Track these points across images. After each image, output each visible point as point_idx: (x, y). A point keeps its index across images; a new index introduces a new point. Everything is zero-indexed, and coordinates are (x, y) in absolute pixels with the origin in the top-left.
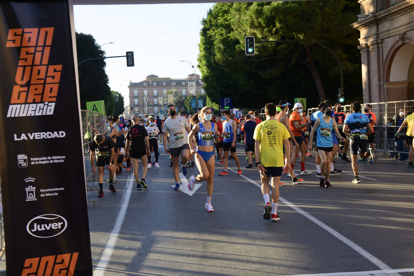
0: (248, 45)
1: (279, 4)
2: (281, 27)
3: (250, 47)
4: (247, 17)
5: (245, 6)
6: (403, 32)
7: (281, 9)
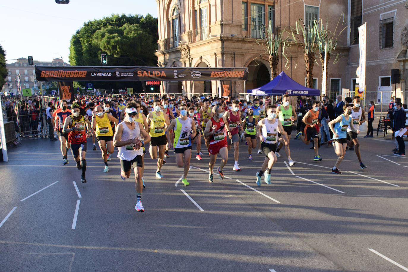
0: (103, 59)
1: (118, 39)
2: (120, 51)
3: (104, 60)
4: (102, 44)
5: (100, 37)
6: (174, 61)
7: (120, 42)
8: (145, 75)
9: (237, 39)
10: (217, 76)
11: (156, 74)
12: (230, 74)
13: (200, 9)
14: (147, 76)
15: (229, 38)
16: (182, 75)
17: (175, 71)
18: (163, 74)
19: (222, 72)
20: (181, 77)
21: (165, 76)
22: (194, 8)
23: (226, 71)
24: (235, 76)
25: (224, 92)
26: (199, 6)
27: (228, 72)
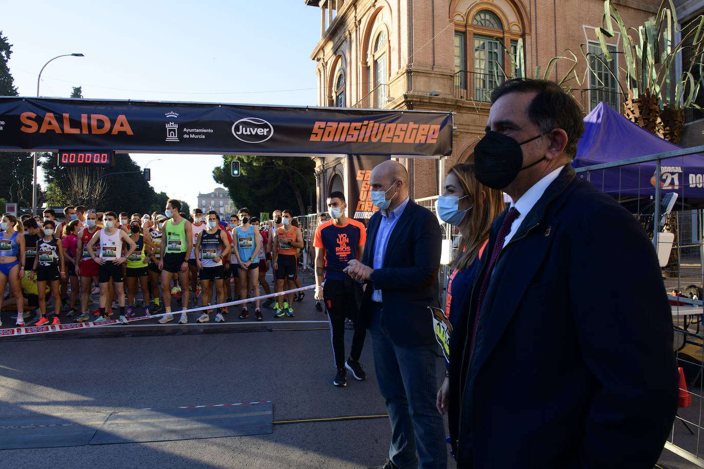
0: (234, 168)
3: (236, 170)
6: (334, 165)
8: (50, 128)
9: (442, 102)
10: (336, 139)
11: (94, 123)
12: (386, 134)
13: (375, 62)
14: (58, 131)
15: (424, 97)
16: (198, 131)
17: (173, 114)
18: (122, 125)
19: (354, 125)
20: (193, 136)
21: (130, 132)
22: (365, 63)
23: (372, 122)
24: (407, 141)
25: (362, 196)
26: (374, 56)
27: (377, 125)
